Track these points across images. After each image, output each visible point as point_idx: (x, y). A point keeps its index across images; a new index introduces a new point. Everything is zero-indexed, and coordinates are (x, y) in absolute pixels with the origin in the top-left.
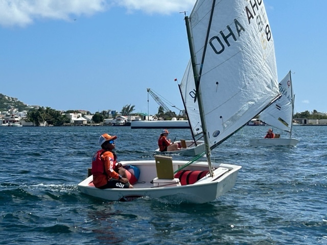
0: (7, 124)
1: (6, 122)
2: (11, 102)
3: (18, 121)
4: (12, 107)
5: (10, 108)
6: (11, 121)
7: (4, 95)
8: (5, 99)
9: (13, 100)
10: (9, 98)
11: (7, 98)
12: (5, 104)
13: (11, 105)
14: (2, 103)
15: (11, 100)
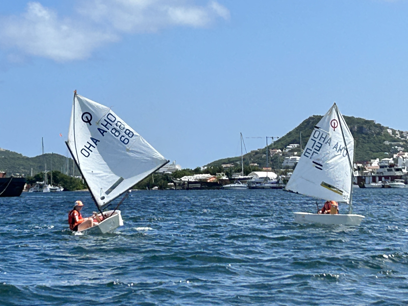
0: (380, 183)
1: (377, 179)
2: (397, 140)
3: (400, 177)
4: (400, 148)
5: (396, 151)
6: (387, 177)
7: (385, 126)
8: (387, 135)
9: (402, 137)
10: (394, 132)
11: (390, 131)
12: (387, 143)
13: (399, 146)
14: (381, 142)
15: (398, 136)
